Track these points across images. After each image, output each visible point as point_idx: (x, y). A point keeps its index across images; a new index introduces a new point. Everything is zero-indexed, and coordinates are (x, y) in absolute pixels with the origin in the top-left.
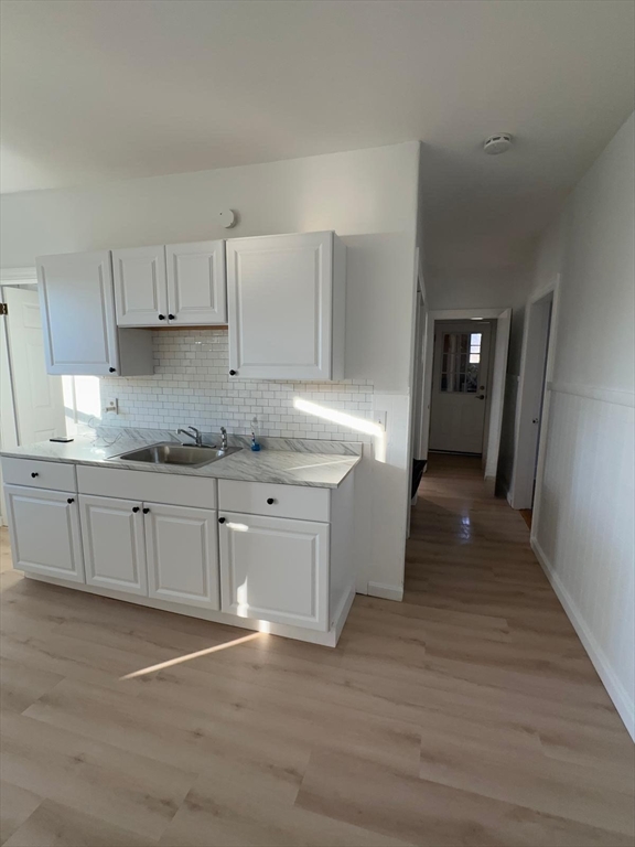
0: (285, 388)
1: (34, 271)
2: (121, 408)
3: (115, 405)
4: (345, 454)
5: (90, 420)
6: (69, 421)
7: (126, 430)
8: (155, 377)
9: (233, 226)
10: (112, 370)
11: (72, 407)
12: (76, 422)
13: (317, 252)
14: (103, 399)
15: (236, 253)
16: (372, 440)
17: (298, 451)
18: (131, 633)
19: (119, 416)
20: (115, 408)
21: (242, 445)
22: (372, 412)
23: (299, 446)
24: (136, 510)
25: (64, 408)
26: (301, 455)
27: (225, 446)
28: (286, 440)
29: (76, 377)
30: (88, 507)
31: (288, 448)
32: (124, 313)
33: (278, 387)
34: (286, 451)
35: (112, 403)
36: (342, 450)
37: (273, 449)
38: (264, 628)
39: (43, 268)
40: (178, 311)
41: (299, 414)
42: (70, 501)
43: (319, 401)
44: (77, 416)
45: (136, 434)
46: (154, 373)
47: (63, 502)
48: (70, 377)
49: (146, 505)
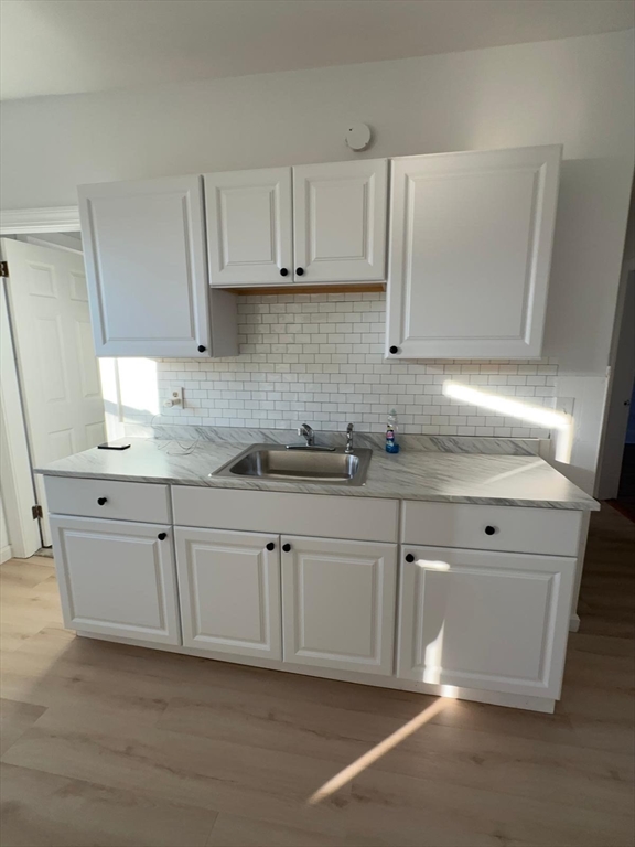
0: (430, 370)
1: (75, 212)
2: (188, 401)
3: (180, 397)
4: (515, 454)
5: (144, 417)
6: (111, 421)
7: (198, 429)
8: (240, 358)
9: (367, 147)
10: (202, 349)
11: (115, 401)
12: (121, 421)
13: (537, 175)
14: (162, 389)
15: (407, 178)
16: (551, 436)
17: (448, 451)
18: (271, 718)
19: (186, 412)
20: (180, 401)
21: (369, 446)
22: (555, 399)
23: (450, 445)
24: (270, 547)
25: (102, 401)
26: (452, 457)
27: (351, 448)
28: (434, 439)
29: (121, 360)
30: (188, 543)
31: (435, 448)
32: (222, 267)
33: (420, 369)
34: (431, 451)
35: (175, 394)
36: (510, 448)
37: (412, 450)
38: (449, 693)
39: (89, 202)
40: (308, 262)
41: (450, 403)
42: (162, 536)
43: (480, 386)
44: (122, 412)
45: (212, 435)
46: (239, 353)
47: (151, 537)
48: (111, 360)
49: (285, 539)
